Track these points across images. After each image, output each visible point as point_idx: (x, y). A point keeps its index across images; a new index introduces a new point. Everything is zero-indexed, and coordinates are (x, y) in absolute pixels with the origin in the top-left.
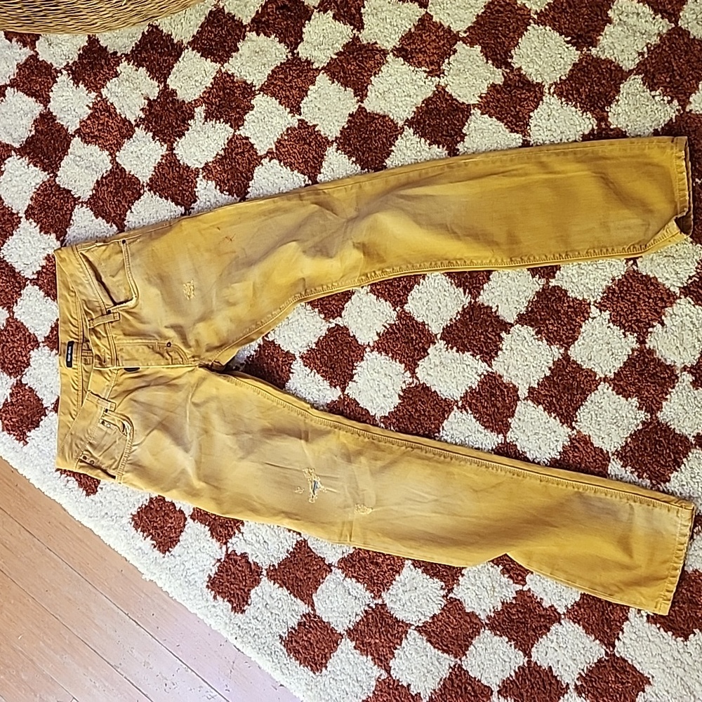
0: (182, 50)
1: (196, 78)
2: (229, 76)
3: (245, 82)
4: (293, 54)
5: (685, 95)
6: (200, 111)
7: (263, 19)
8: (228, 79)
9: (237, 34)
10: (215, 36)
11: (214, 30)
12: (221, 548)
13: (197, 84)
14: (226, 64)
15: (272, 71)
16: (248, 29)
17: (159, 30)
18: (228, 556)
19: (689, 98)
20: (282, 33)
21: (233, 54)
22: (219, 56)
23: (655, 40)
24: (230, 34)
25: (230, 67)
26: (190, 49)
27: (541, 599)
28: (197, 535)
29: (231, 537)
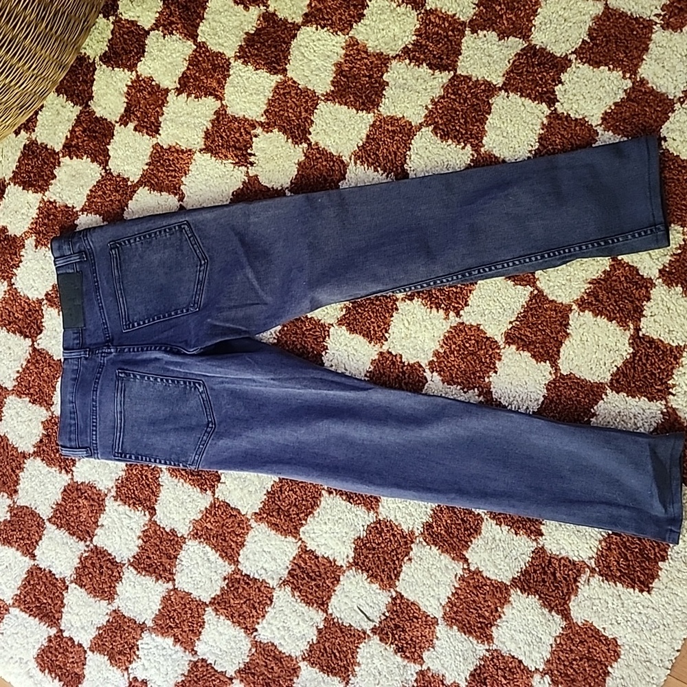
0: (5, 187)
1: (22, 211)
2: (51, 203)
3: (66, 206)
4: (106, 170)
5: (478, 140)
6: (30, 242)
7: (73, 143)
8: (51, 206)
9: (52, 162)
10: (32, 167)
11: (30, 162)
12: (123, 675)
13: (24, 217)
14: (46, 193)
15: (91, 191)
16: (61, 155)
18: (130, 683)
19: (481, 142)
20: (92, 153)
21: (52, 181)
22: (39, 187)
23: (439, 92)
24: (46, 163)
25: (51, 195)
26: (12, 184)
27: (443, 676)
28: (98, 666)
29: (130, 662)
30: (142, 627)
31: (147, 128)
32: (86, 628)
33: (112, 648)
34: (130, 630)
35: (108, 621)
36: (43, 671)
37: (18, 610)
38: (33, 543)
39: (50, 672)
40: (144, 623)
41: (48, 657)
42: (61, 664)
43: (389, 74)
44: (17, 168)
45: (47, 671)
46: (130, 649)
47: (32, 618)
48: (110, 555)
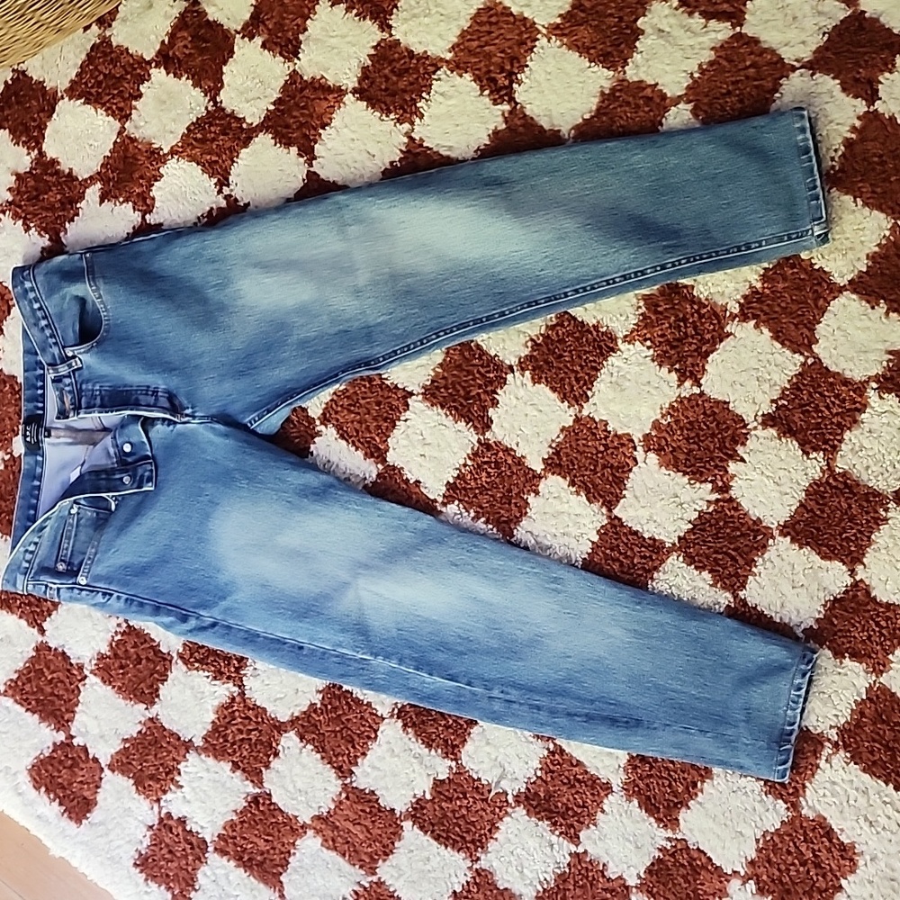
0: (56, 101)
2: (132, 141)
4: (215, 103)
6: (94, 191)
7: (172, 52)
9: (138, 74)
10: (105, 76)
11: (103, 68)
12: (152, 808)
15: (187, 128)
16: (153, 65)
17: (26, 76)
18: (161, 820)
20: (196, 73)
21: (135, 103)
23: (708, 55)
24: (128, 73)
25: (133, 128)
26: (67, 98)
27: (604, 865)
28: (118, 792)
29: (165, 792)
30: (188, 745)
31: (281, 47)
32: (107, 738)
33: (141, 770)
34: (170, 748)
35: (140, 732)
36: (37, 788)
37: (12, 700)
38: (43, 611)
39: (48, 791)
40: (190, 740)
41: (47, 771)
42: (65, 783)
43: (646, 19)
44: (76, 76)
45: (43, 789)
46: (167, 774)
47: (29, 714)
48: (153, 641)
